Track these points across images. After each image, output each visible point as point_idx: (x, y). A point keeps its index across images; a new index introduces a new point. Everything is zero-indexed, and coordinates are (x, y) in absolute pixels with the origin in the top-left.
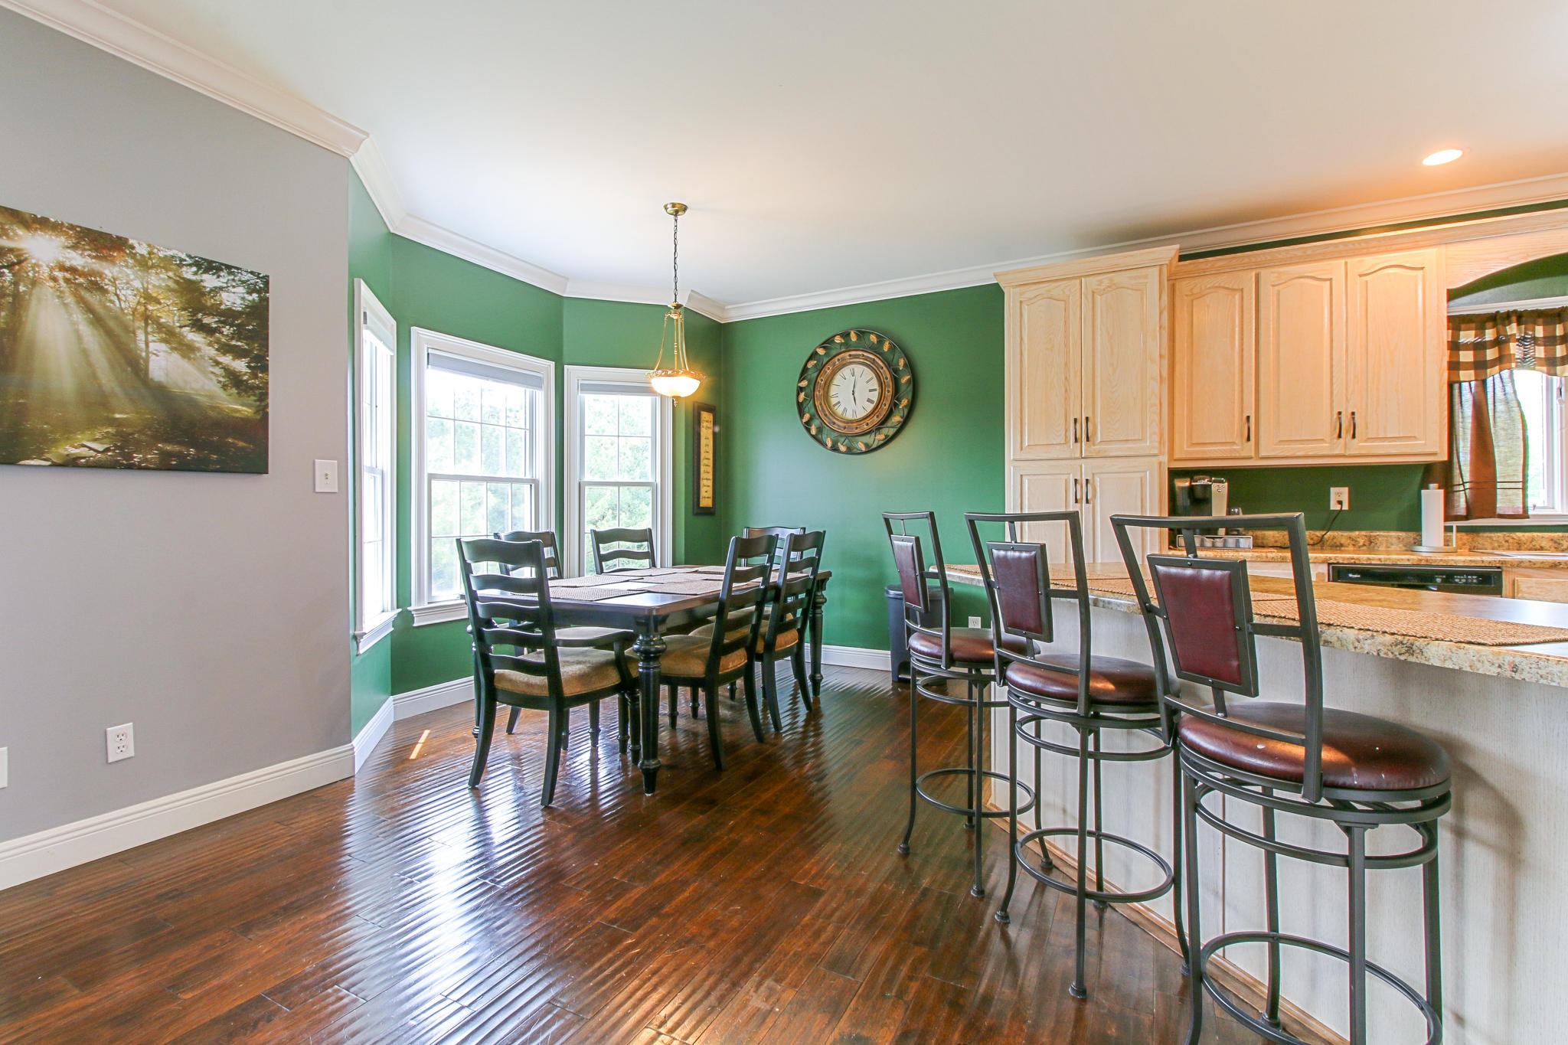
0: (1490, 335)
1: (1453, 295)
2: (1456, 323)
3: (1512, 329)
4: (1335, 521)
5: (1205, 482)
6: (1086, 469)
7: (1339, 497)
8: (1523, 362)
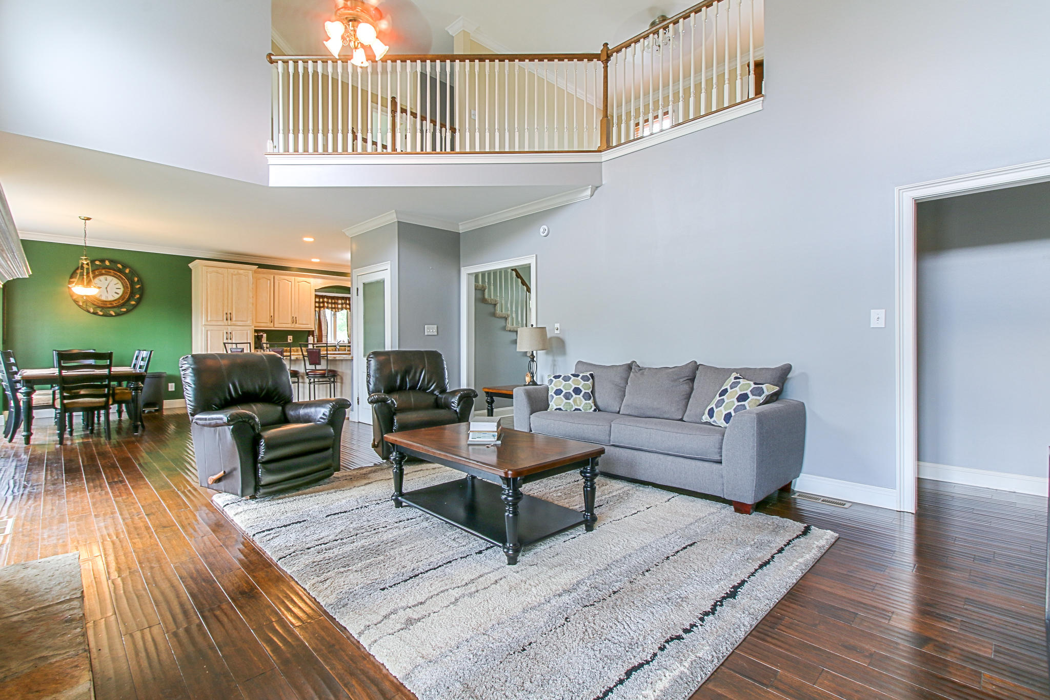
0: (321, 300)
1: (316, 291)
2: (316, 296)
3: (326, 300)
4: (289, 345)
5: (262, 334)
6: (230, 329)
7: (290, 338)
8: (328, 308)
